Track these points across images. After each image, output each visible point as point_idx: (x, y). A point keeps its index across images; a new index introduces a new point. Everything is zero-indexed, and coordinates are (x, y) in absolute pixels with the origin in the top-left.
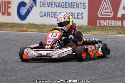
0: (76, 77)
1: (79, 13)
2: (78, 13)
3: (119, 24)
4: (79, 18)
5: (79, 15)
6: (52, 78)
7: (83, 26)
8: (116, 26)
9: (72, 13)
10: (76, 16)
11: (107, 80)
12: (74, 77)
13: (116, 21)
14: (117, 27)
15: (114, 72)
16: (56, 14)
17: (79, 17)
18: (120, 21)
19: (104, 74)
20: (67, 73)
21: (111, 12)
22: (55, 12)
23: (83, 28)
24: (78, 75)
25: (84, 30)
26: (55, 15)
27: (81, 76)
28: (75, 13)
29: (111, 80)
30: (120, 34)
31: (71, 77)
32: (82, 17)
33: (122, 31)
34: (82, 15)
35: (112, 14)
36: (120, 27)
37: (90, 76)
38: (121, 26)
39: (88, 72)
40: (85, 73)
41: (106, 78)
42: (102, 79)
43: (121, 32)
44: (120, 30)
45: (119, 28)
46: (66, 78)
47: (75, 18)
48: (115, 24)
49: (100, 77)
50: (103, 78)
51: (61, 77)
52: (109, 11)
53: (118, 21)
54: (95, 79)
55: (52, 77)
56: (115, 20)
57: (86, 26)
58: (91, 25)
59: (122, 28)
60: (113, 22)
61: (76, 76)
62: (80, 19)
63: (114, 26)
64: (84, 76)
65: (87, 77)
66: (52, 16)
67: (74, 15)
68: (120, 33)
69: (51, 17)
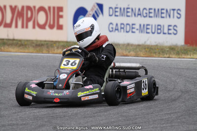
0: (164, 127)
1: (171, 26)
2: (169, 26)
4: (170, 34)
5: (170, 28)
7: (176, 46)
9: (160, 25)
10: (166, 31)
12: (162, 126)
16: (134, 26)
17: (170, 32)
20: (151, 120)
22: (133, 25)
23: (176, 49)
24: (167, 123)
25: (178, 52)
26: (133, 28)
27: (173, 124)
28: (164, 26)
31: (156, 126)
32: (175, 32)
34: (175, 28)
37: (188, 126)
39: (185, 118)
40: (179, 120)
46: (149, 128)
47: (164, 33)
57: (182, 46)
58: (189, 45)
61: (164, 125)
62: (173, 35)
64: (177, 124)
65: (183, 127)
66: (128, 30)
67: (162, 29)
69: (127, 32)
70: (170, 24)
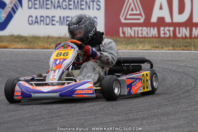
3: (154, 33)
6: (50, 121)
8: (149, 36)
11: (138, 122)
12: (86, 118)
13: (149, 28)
14: (150, 38)
15: (148, 108)
16: (54, 19)
18: (156, 29)
19: (133, 113)
22: (53, 17)
24: (91, 115)
27: (97, 116)
29: (144, 122)
30: (156, 49)
31: (80, 118)
33: (158, 43)
34: (95, 19)
35: (142, 17)
36: (155, 37)
37: (111, 117)
38: (157, 36)
39: (108, 109)
40: (103, 112)
41: (137, 119)
42: (130, 120)
43: (157, 45)
44: (156, 42)
45: (155, 40)
46: (73, 120)
48: (147, 33)
49: (127, 118)
50: (132, 120)
51: (65, 119)
52: (138, 12)
53: (152, 28)
54: (119, 121)
55: (50, 119)
56: (147, 27)
58: (109, 36)
59: (158, 40)
60: (145, 30)
61: (88, 117)
63: (146, 36)
64: (101, 116)
65: (107, 118)
66: (48, 22)
68: (157, 47)
69: (47, 24)
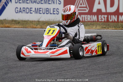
1: (55, 9)
2: (54, 9)
4: (55, 14)
5: (54, 10)
8: (91, 20)
9: (48, 9)
10: (52, 12)
14: (92, 22)
16: (31, 9)
17: (54, 12)
18: (96, 16)
21: (86, 7)
22: (31, 8)
26: (31, 10)
28: (50, 9)
32: (58, 13)
34: (58, 10)
38: (96, 20)
47: (51, 14)
53: (93, 16)
56: (90, 15)
60: (89, 17)
62: (56, 14)
67: (49, 11)
69: (27, 13)
70: (54, 8)
